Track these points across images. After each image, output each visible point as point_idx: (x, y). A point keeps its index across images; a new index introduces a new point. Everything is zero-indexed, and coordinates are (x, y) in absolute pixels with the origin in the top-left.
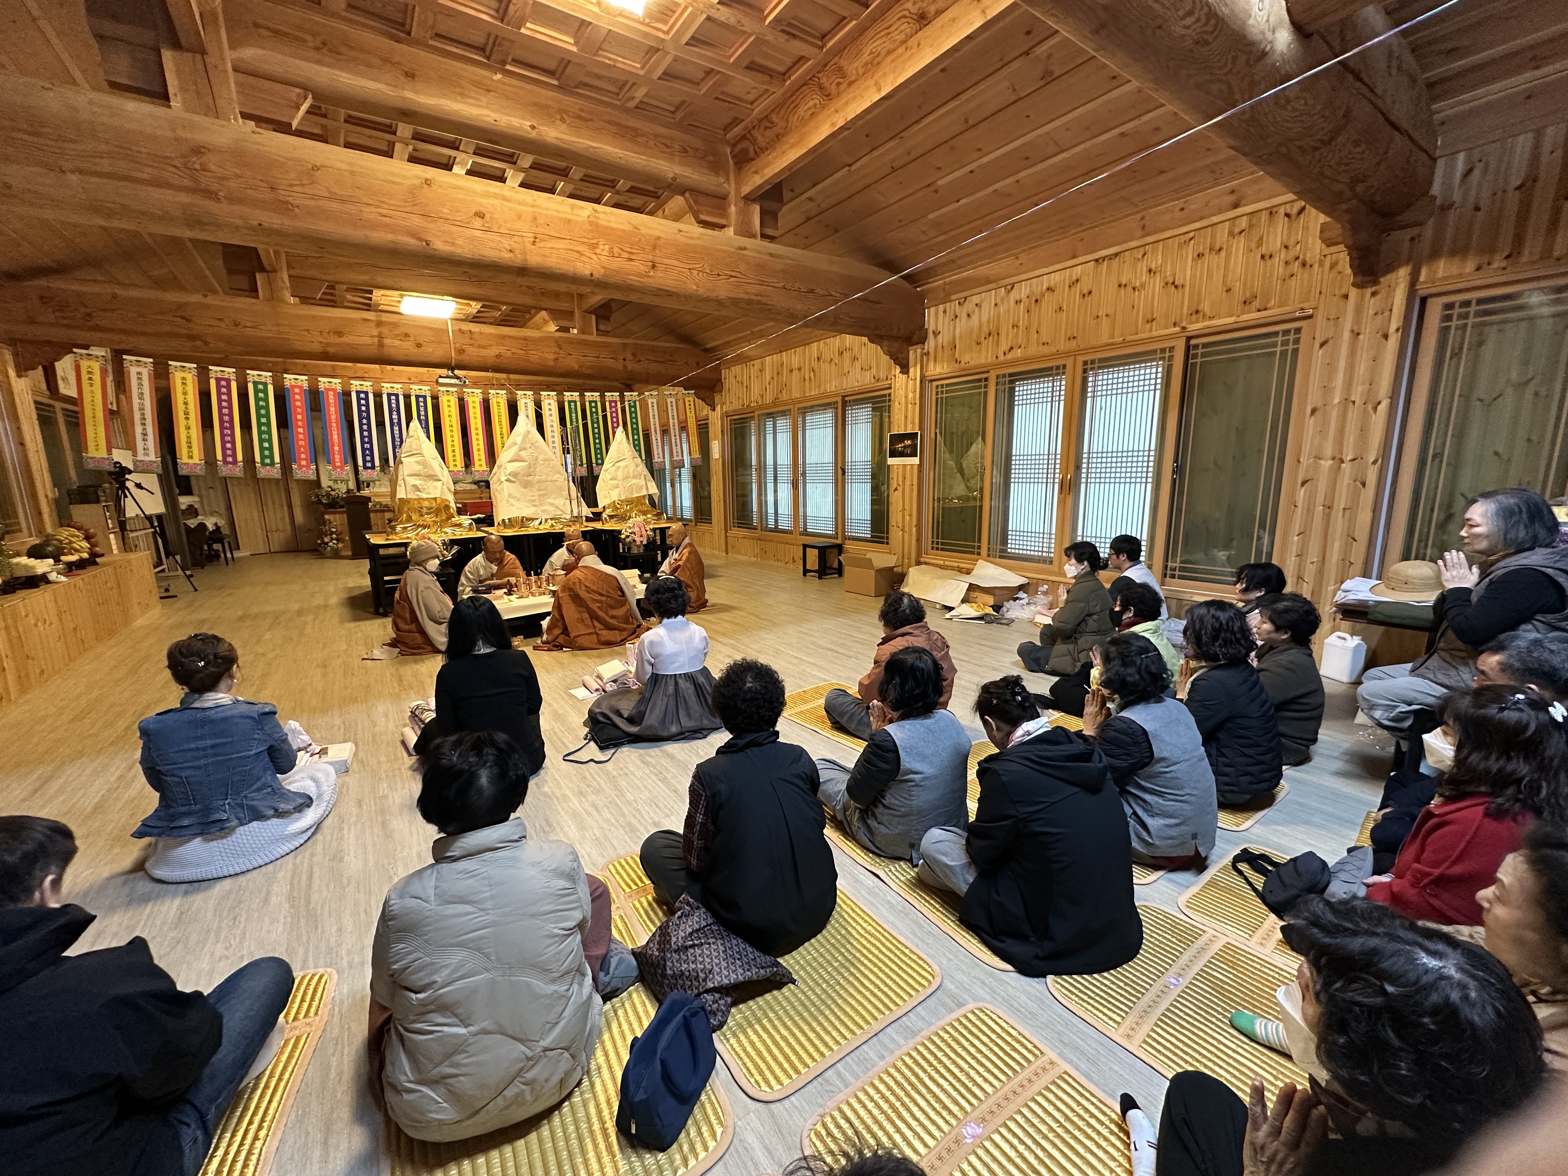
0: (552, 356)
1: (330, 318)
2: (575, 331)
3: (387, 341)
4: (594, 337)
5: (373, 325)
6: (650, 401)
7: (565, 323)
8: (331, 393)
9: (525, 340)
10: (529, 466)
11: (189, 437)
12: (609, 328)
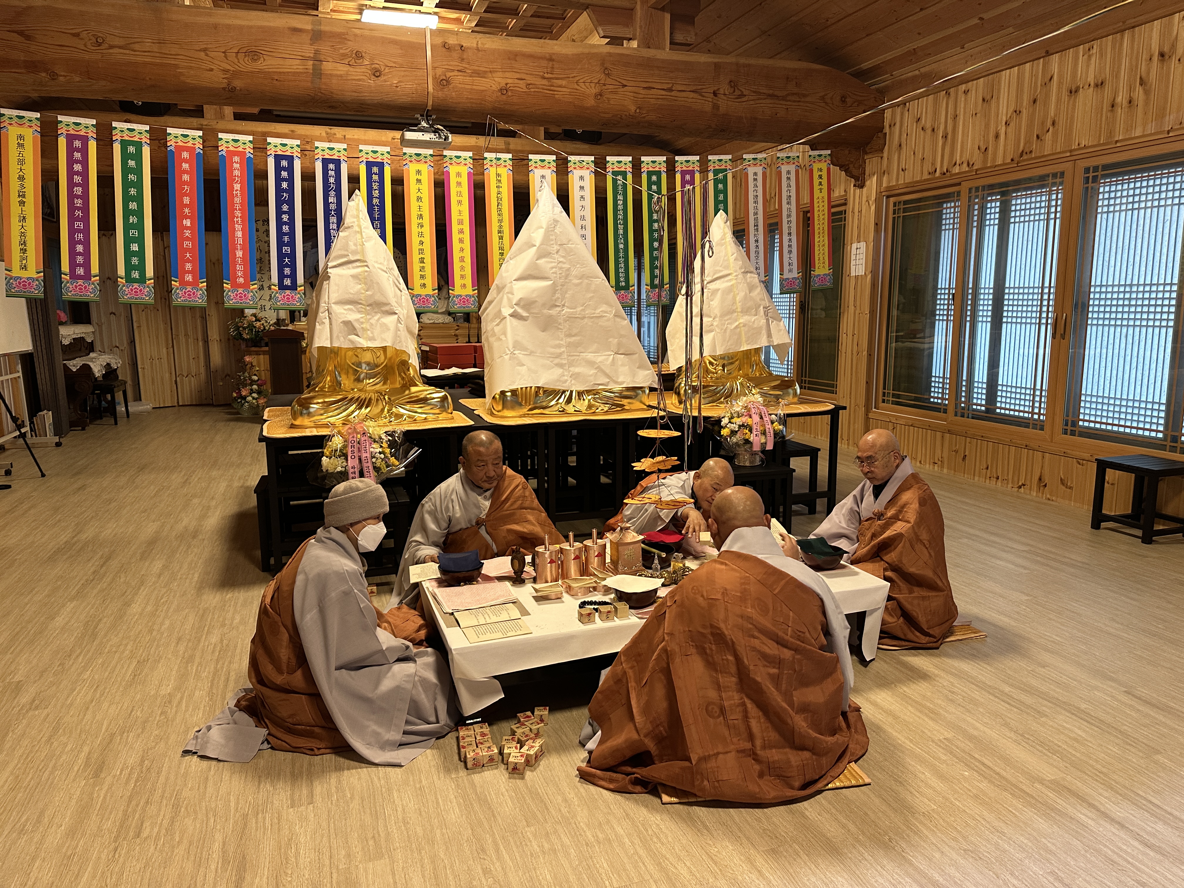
0: (594, 90)
1: (241, 28)
2: (634, 44)
3: (328, 67)
4: (666, 54)
5: (306, 38)
6: (751, 171)
7: (618, 31)
8: (236, 159)
9: (551, 60)
10: (554, 288)
11: (23, 234)
12: (691, 39)
